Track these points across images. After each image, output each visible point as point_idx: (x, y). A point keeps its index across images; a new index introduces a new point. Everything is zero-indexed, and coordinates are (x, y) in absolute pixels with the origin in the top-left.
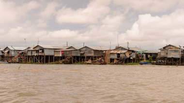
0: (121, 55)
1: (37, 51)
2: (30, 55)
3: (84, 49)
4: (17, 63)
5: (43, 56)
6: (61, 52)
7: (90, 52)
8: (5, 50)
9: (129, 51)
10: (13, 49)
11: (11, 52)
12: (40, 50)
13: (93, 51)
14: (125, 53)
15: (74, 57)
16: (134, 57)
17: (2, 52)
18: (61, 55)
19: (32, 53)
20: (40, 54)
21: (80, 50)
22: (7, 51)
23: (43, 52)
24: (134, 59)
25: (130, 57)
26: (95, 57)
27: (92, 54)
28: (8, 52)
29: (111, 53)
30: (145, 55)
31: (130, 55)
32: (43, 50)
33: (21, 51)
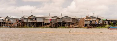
0: (93, 22)
1: (31, 19)
2: (26, 22)
3: (65, 18)
4: (16, 27)
5: (36, 23)
6: (49, 20)
7: (69, 20)
8: (6, 18)
9: (98, 19)
10: (12, 18)
11: (10, 19)
12: (34, 18)
13: (71, 19)
14: (95, 21)
15: (58, 23)
16: (101, 23)
17: (3, 20)
18: (49, 22)
19: (27, 21)
20: (33, 21)
21: (62, 18)
22: (7, 19)
23: (36, 20)
24: (101, 25)
25: (99, 23)
26: (73, 23)
27: (71, 21)
28: (9, 20)
29: (85, 21)
30: (107, 22)
31: (98, 21)
32: (36, 18)
33: (18, 19)
